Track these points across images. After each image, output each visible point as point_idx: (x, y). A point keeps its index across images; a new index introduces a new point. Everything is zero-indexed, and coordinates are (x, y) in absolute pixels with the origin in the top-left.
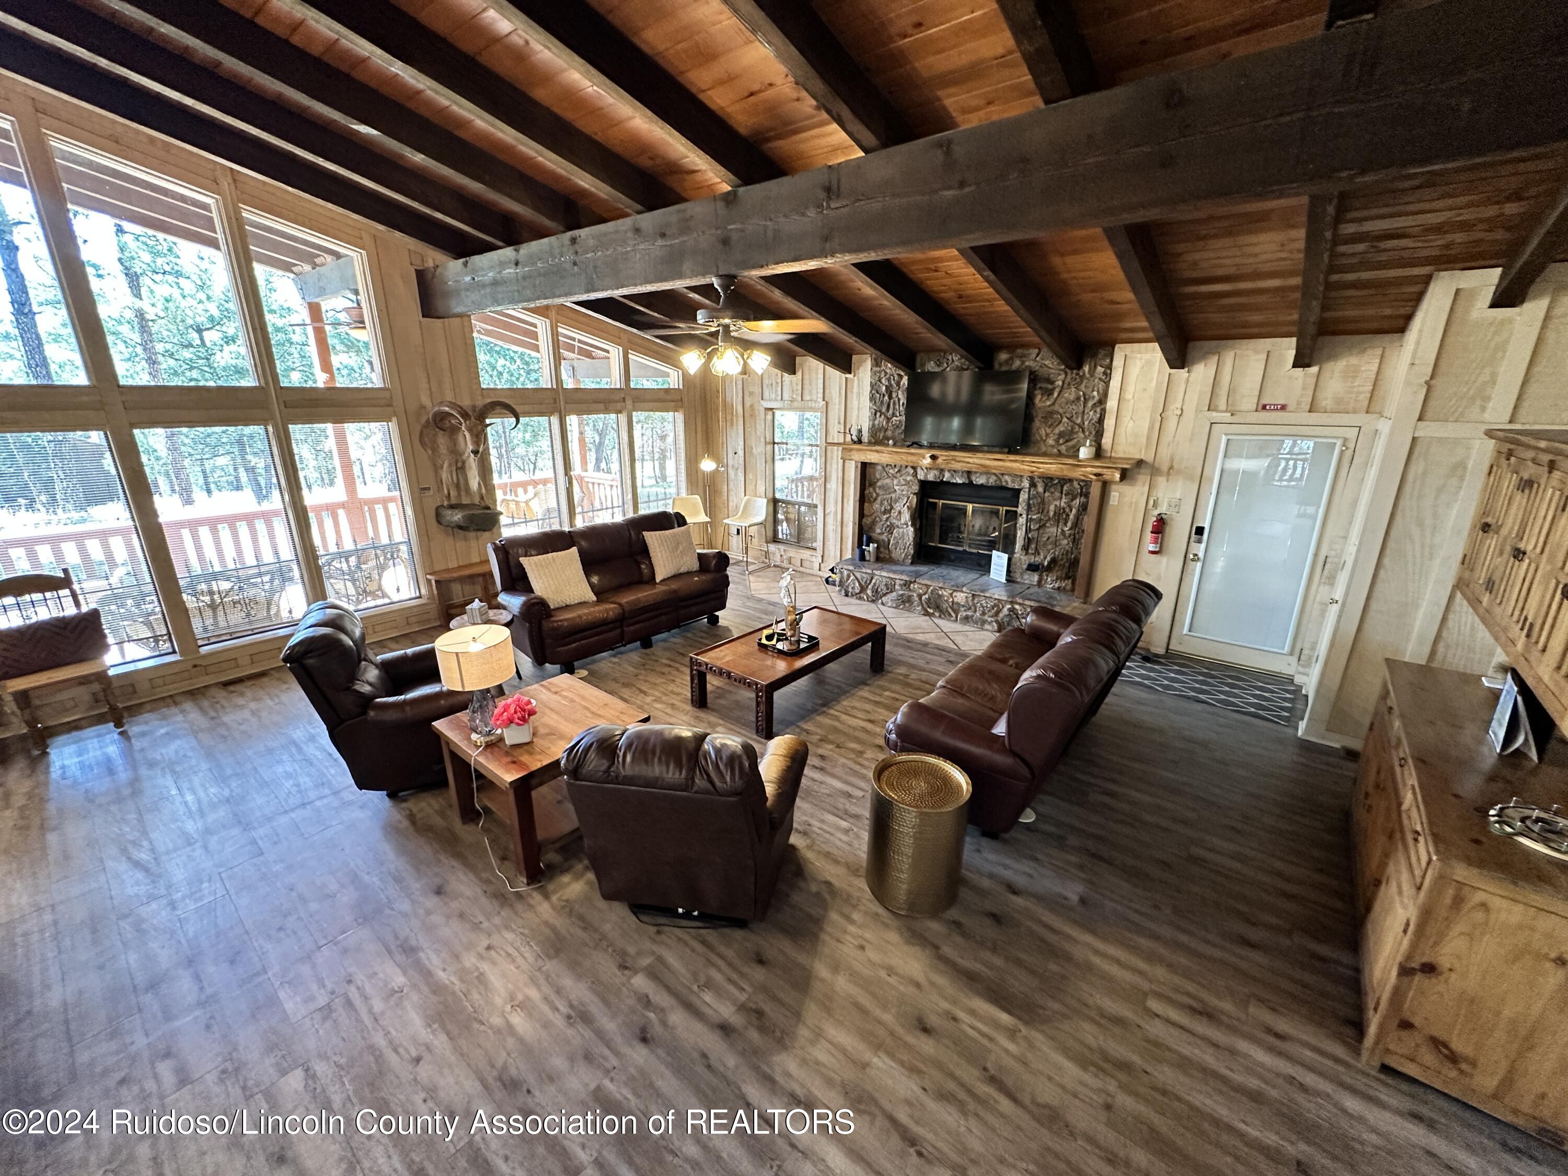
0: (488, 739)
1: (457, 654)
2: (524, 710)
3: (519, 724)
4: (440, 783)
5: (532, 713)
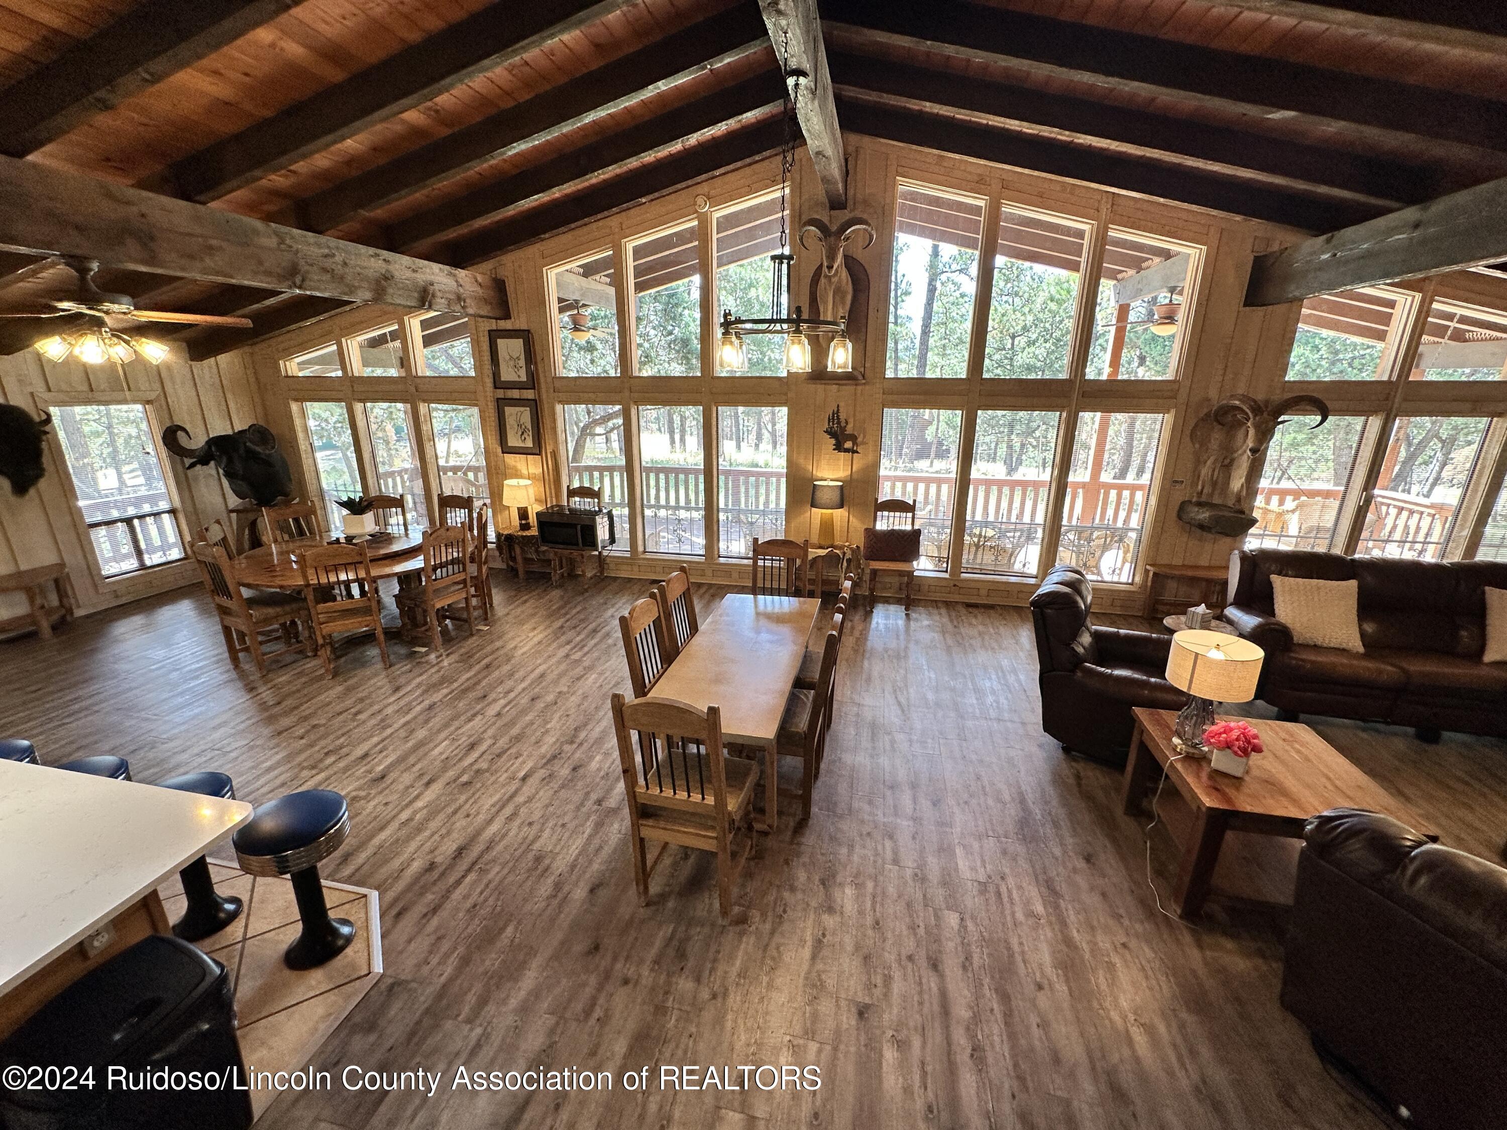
0: (1192, 750)
1: (1197, 654)
2: (1249, 742)
3: (1236, 753)
4: (1119, 765)
5: (1257, 749)
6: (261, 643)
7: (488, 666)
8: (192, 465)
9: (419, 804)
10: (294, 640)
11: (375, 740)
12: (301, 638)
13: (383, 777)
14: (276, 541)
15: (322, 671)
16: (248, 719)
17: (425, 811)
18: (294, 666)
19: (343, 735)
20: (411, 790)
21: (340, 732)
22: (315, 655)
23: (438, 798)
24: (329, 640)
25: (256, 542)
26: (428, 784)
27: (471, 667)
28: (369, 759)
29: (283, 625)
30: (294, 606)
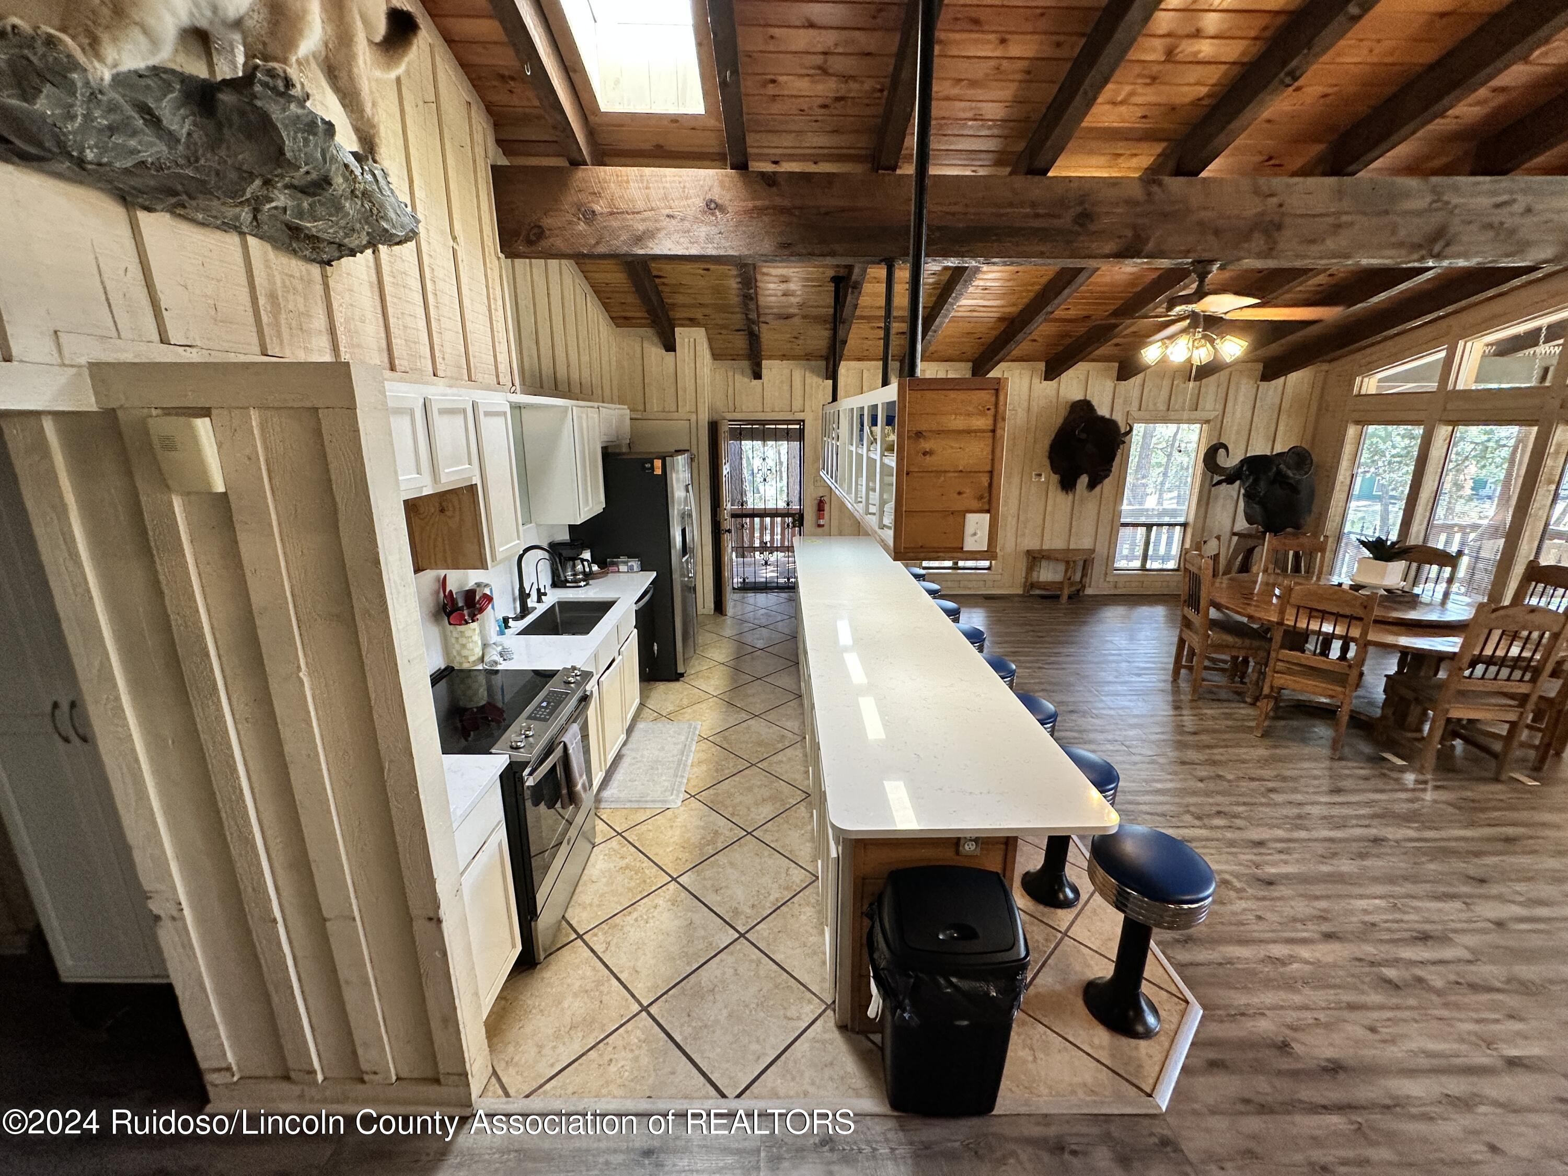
6: (1206, 668)
7: (1508, 840)
8: (1219, 483)
9: (1304, 952)
10: (1237, 679)
11: (1280, 833)
12: (1246, 680)
13: (1270, 883)
14: (1265, 571)
15: (1253, 724)
16: (1162, 733)
17: (1307, 968)
18: (1226, 704)
19: (1244, 804)
20: (1299, 926)
21: (1241, 799)
22: (1253, 705)
23: (1335, 966)
24: (1276, 695)
25: (1245, 567)
26: (1329, 937)
27: (1472, 824)
28: (1263, 850)
29: (1235, 658)
30: (1256, 643)
